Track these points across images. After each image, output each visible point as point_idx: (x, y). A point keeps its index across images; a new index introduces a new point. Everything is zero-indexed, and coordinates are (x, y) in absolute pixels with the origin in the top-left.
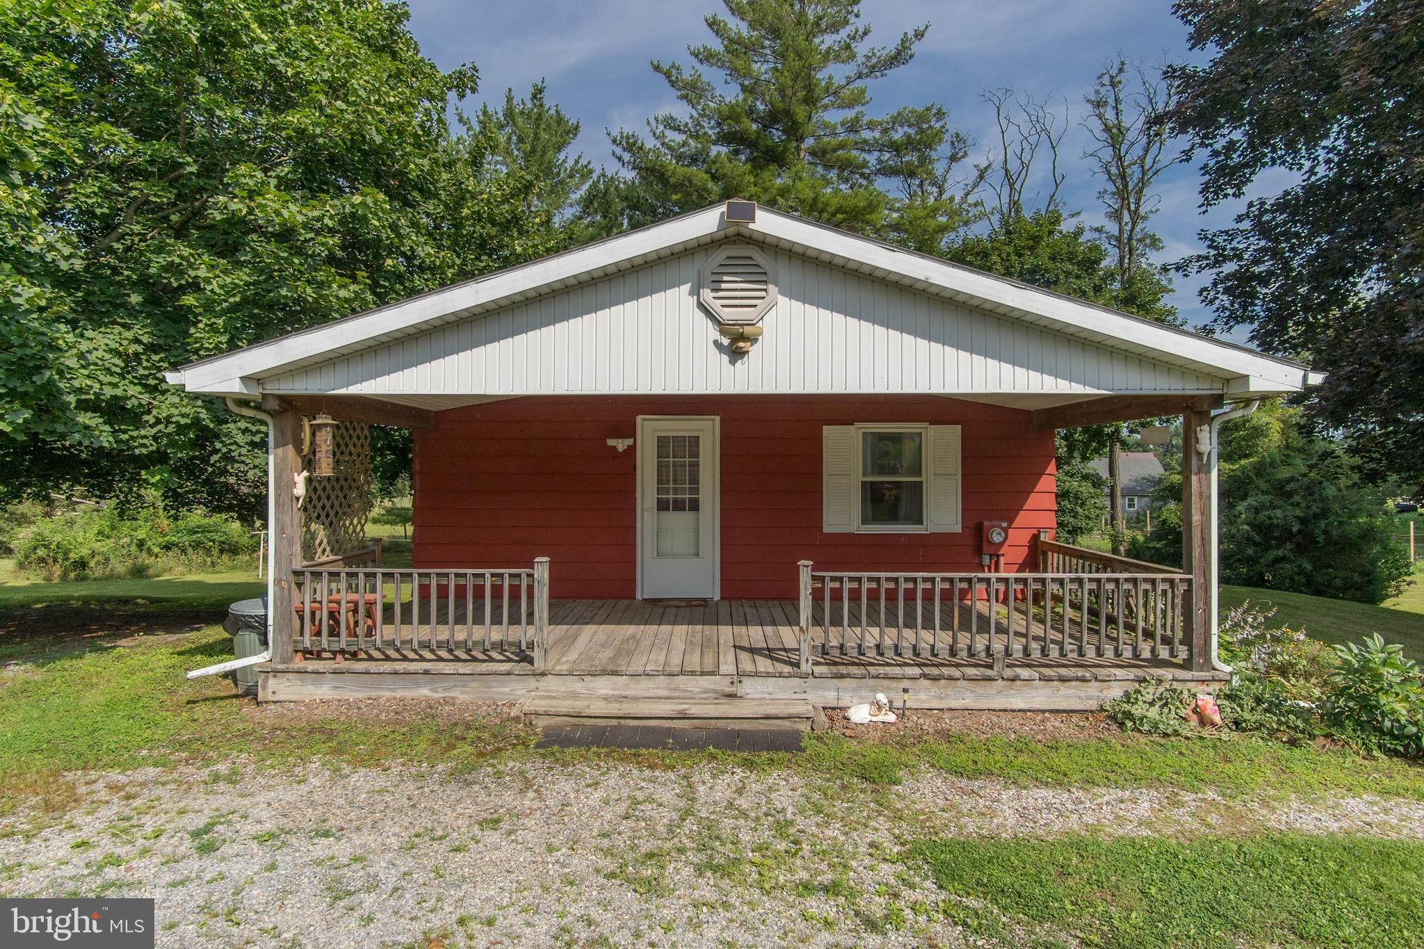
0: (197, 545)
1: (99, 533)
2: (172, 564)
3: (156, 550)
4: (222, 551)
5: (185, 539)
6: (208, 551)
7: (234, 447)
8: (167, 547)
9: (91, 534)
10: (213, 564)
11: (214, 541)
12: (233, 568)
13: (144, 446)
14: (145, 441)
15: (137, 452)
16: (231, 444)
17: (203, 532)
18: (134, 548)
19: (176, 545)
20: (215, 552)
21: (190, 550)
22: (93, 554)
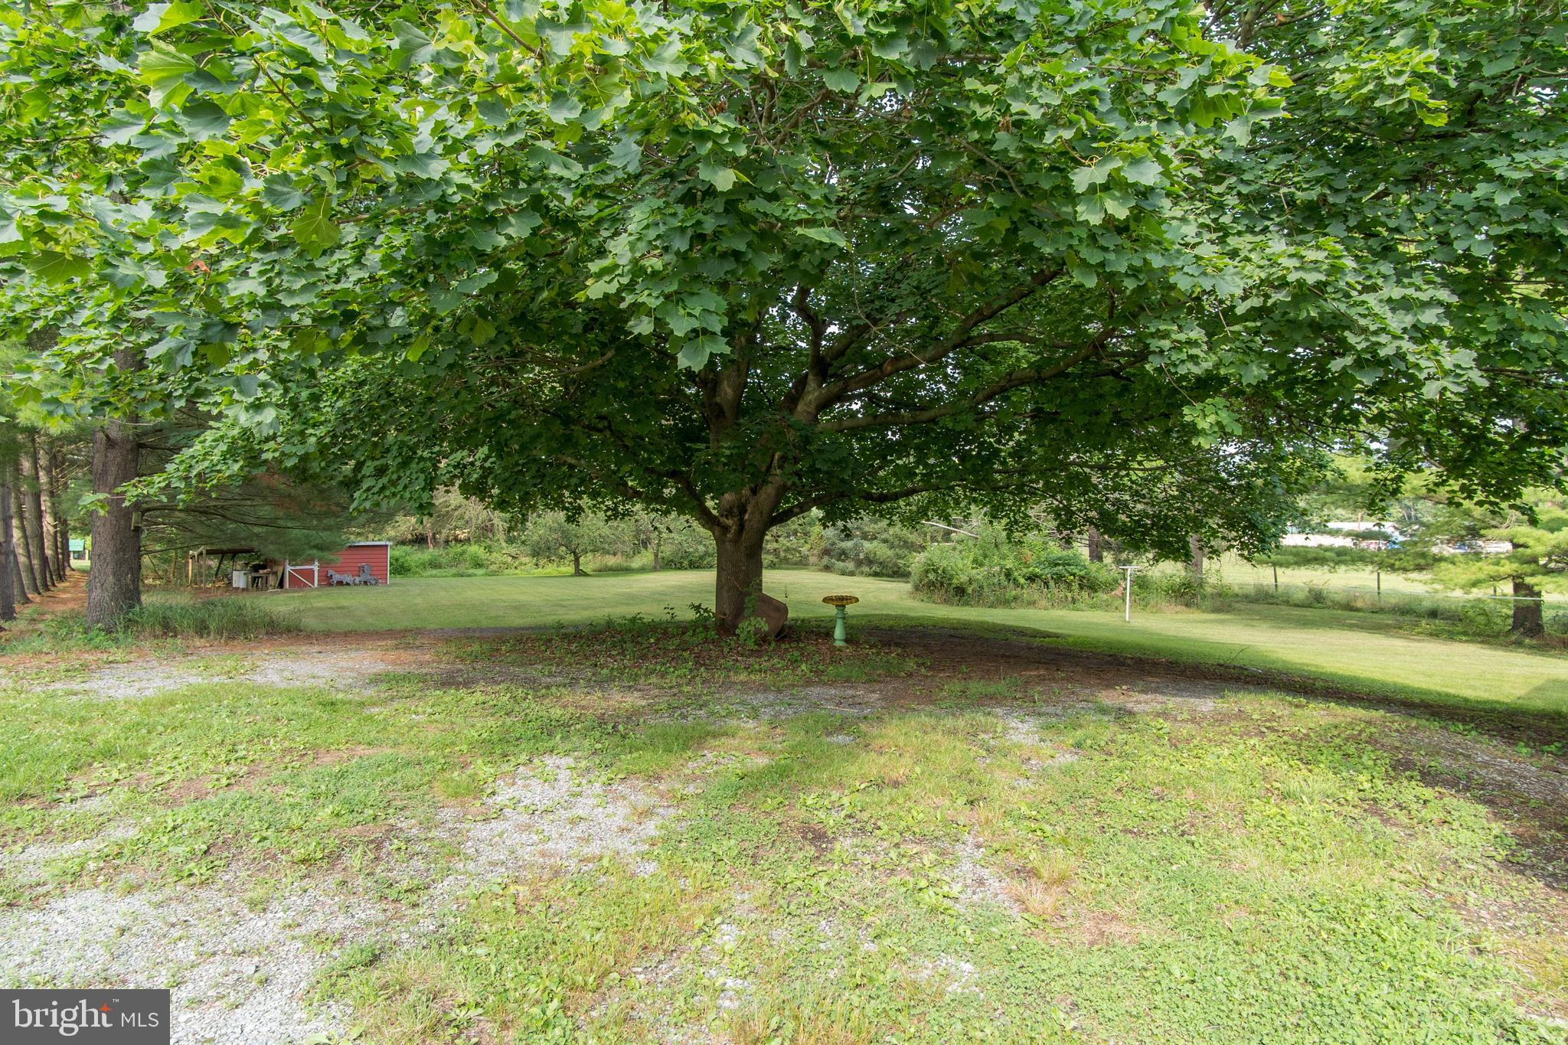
0: (1059, 579)
1: (975, 561)
2: (1036, 597)
3: (1022, 581)
4: (1081, 587)
5: (1047, 571)
6: (1069, 585)
7: (1383, 339)
8: (1032, 578)
9: (968, 562)
10: (1074, 601)
11: (1074, 575)
12: (1093, 607)
13: (1193, 358)
14: (1194, 351)
15: (1182, 370)
16: (1375, 333)
17: (1064, 565)
18: (1003, 577)
19: (1039, 577)
20: (1075, 586)
21: (1052, 583)
22: (970, 582)
